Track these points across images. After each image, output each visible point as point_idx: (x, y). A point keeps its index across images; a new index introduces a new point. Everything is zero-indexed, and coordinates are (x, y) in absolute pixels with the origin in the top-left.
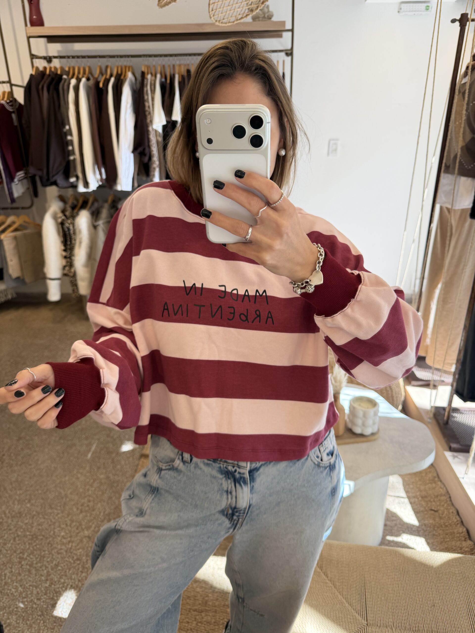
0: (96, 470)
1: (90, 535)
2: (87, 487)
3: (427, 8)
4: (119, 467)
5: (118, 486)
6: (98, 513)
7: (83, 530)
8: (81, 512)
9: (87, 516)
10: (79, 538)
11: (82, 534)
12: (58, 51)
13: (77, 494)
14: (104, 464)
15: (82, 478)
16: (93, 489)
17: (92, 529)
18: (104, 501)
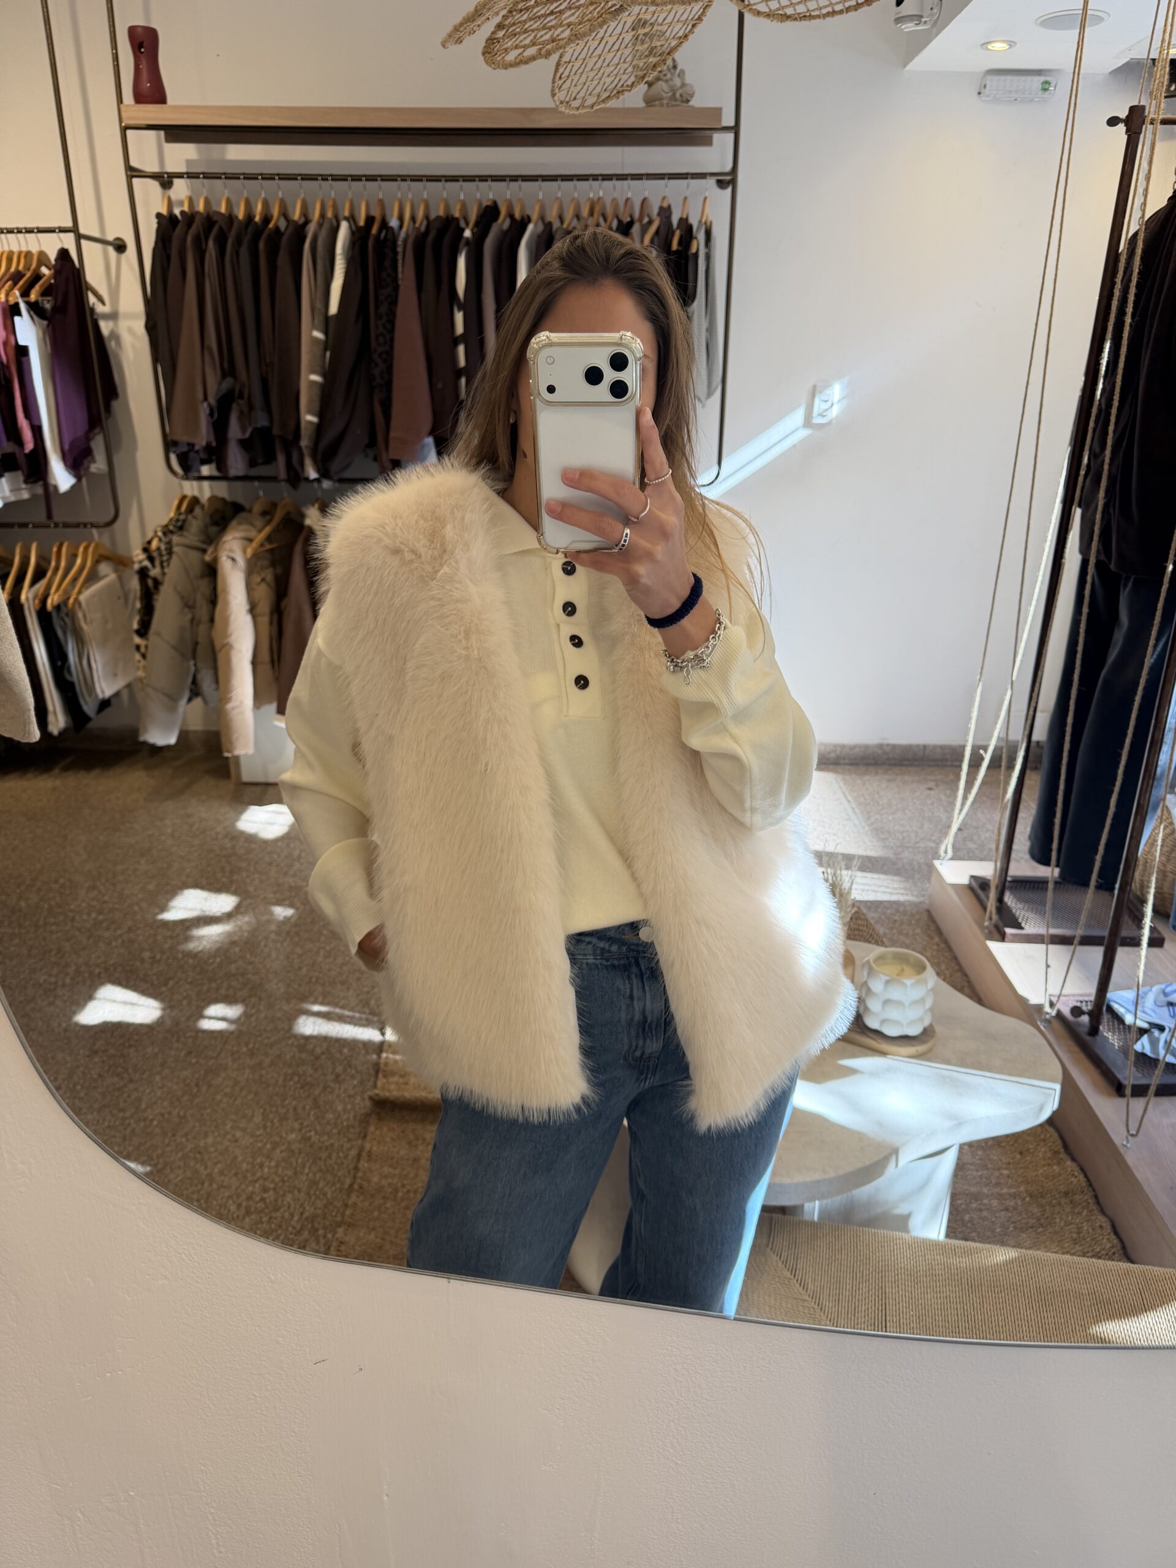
0: (276, 1121)
2: (259, 1160)
3: (1045, 87)
4: (330, 1116)
5: (330, 1157)
6: (287, 1215)
8: (248, 1212)
9: (262, 1223)
12: (189, 162)
13: (236, 1174)
14: (295, 1109)
15: (246, 1140)
16: (273, 1164)
18: (299, 1191)
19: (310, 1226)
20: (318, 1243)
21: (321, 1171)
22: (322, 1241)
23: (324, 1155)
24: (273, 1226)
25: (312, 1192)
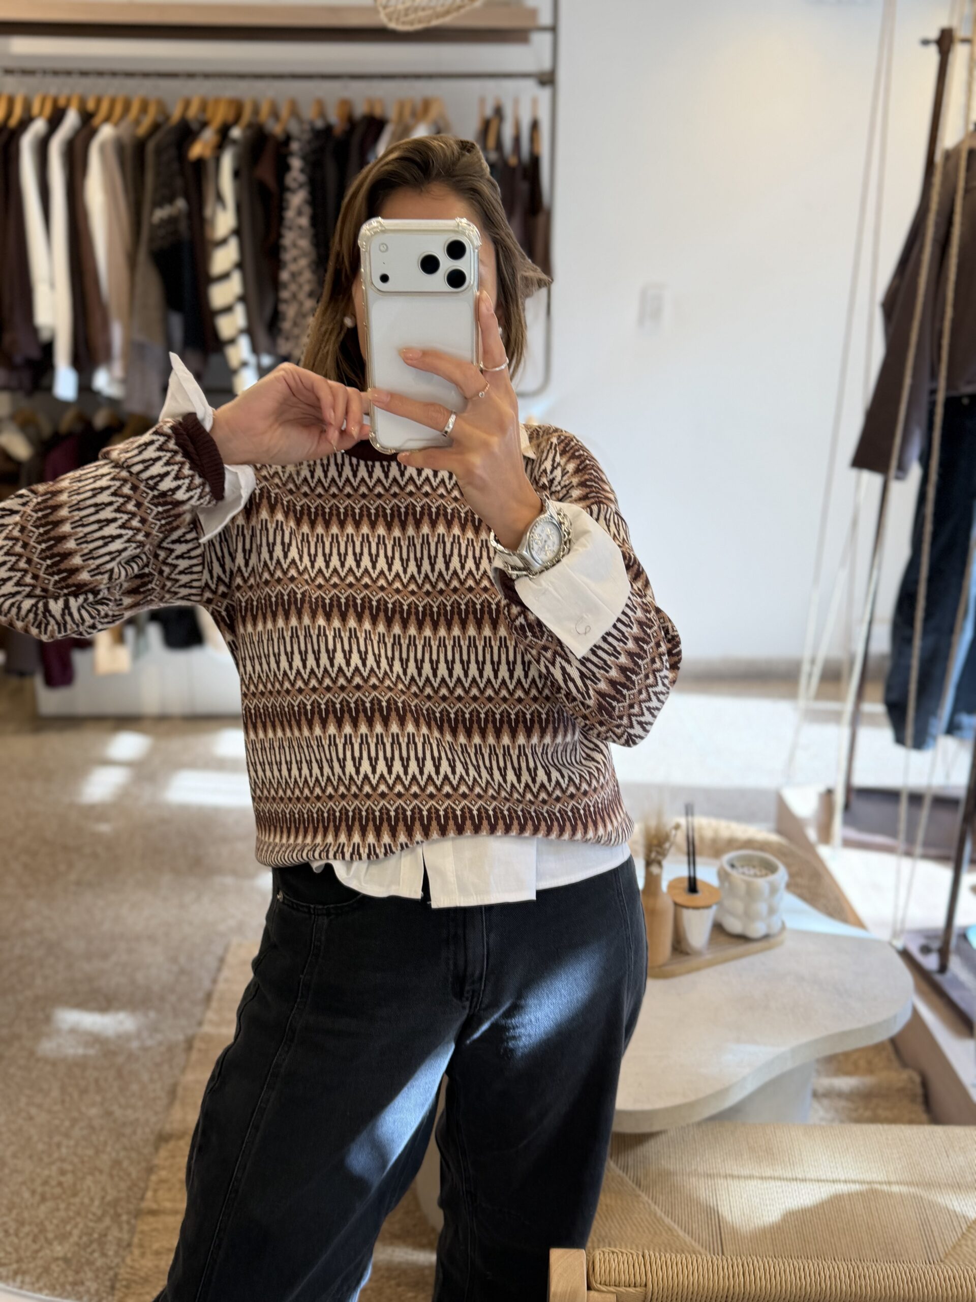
0: (76, 1095)
1: (69, 1255)
2: (57, 1139)
4: (135, 1087)
5: (134, 1133)
6: (86, 1201)
7: (49, 1242)
8: (43, 1199)
9: (58, 1209)
10: (40, 1262)
11: (47, 1252)
13: (31, 1157)
14: (97, 1081)
15: (42, 1118)
16: (72, 1143)
17: (74, 1239)
18: (101, 1172)
19: (112, 1211)
20: (121, 1229)
21: (125, 1148)
22: (126, 1227)
23: (128, 1131)
24: (71, 1214)
25: (115, 1172)
